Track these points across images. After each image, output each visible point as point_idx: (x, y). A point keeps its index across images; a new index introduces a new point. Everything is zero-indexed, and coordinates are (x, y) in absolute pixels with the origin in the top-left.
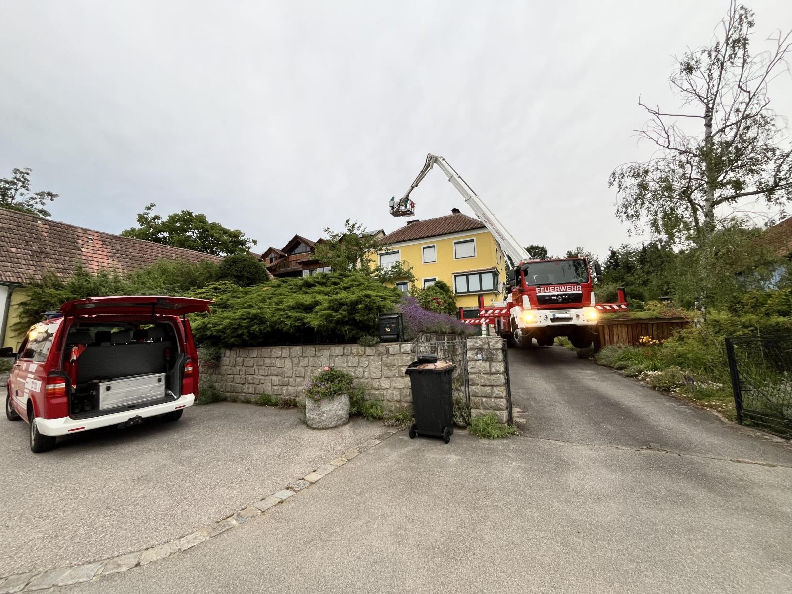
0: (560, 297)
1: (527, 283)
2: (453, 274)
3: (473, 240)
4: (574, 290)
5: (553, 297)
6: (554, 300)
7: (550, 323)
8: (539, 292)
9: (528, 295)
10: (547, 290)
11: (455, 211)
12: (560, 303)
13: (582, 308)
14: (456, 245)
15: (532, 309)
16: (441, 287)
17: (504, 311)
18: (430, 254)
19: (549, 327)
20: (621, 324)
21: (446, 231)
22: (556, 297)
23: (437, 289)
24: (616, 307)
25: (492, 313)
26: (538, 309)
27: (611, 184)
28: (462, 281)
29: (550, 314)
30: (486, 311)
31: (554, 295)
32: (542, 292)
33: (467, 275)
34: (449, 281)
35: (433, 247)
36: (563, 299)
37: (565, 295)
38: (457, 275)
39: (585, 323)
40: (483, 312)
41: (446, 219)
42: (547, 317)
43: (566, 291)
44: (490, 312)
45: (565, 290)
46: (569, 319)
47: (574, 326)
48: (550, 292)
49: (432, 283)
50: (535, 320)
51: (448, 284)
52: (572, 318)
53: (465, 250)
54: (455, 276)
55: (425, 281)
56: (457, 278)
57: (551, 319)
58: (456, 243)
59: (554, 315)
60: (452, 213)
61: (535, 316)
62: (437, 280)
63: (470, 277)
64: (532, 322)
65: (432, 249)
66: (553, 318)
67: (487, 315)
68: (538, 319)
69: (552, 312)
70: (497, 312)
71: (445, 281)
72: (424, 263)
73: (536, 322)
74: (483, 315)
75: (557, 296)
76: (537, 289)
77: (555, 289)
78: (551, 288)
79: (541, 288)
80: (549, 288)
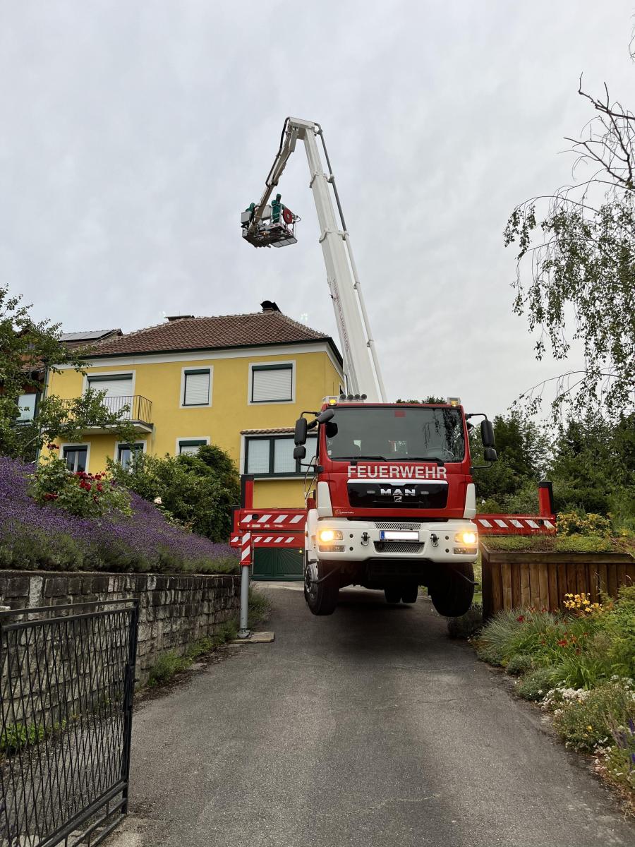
0: (398, 491)
1: (330, 453)
2: (243, 433)
3: (289, 367)
4: (430, 478)
6: (386, 496)
7: (372, 552)
8: (354, 476)
9: (329, 481)
11: (267, 305)
12: (398, 505)
13: (445, 520)
14: (256, 373)
15: (336, 516)
16: (213, 459)
18: (198, 388)
19: (370, 561)
20: (536, 563)
21: (238, 342)
22: (389, 491)
23: (200, 463)
24: (533, 524)
25: (269, 522)
26: (350, 518)
28: (260, 450)
29: (372, 529)
30: (256, 517)
31: (386, 486)
33: (272, 438)
34: (231, 447)
35: (207, 372)
37: (410, 486)
38: (250, 437)
39: (452, 557)
40: (248, 519)
41: (246, 319)
42: (365, 538)
44: (264, 519)
46: (417, 545)
47: (427, 562)
48: (378, 477)
49: (195, 451)
50: (340, 543)
51: (231, 455)
52: (423, 543)
53: (273, 385)
54: (247, 439)
55: (182, 444)
56: (251, 443)
57: (376, 543)
58: (255, 369)
59: (383, 533)
60: (260, 309)
61: (341, 533)
62: (208, 443)
63: (278, 443)
64: (334, 549)
65: (204, 378)
66: (379, 540)
67: (258, 526)
68: (347, 542)
69: (378, 527)
70: (281, 519)
71: (224, 448)
72: (184, 405)
73: (342, 548)
74: (248, 526)
75: (394, 488)
76: (350, 467)
77: (389, 472)
78: (381, 467)
79: (359, 467)
80: (376, 467)
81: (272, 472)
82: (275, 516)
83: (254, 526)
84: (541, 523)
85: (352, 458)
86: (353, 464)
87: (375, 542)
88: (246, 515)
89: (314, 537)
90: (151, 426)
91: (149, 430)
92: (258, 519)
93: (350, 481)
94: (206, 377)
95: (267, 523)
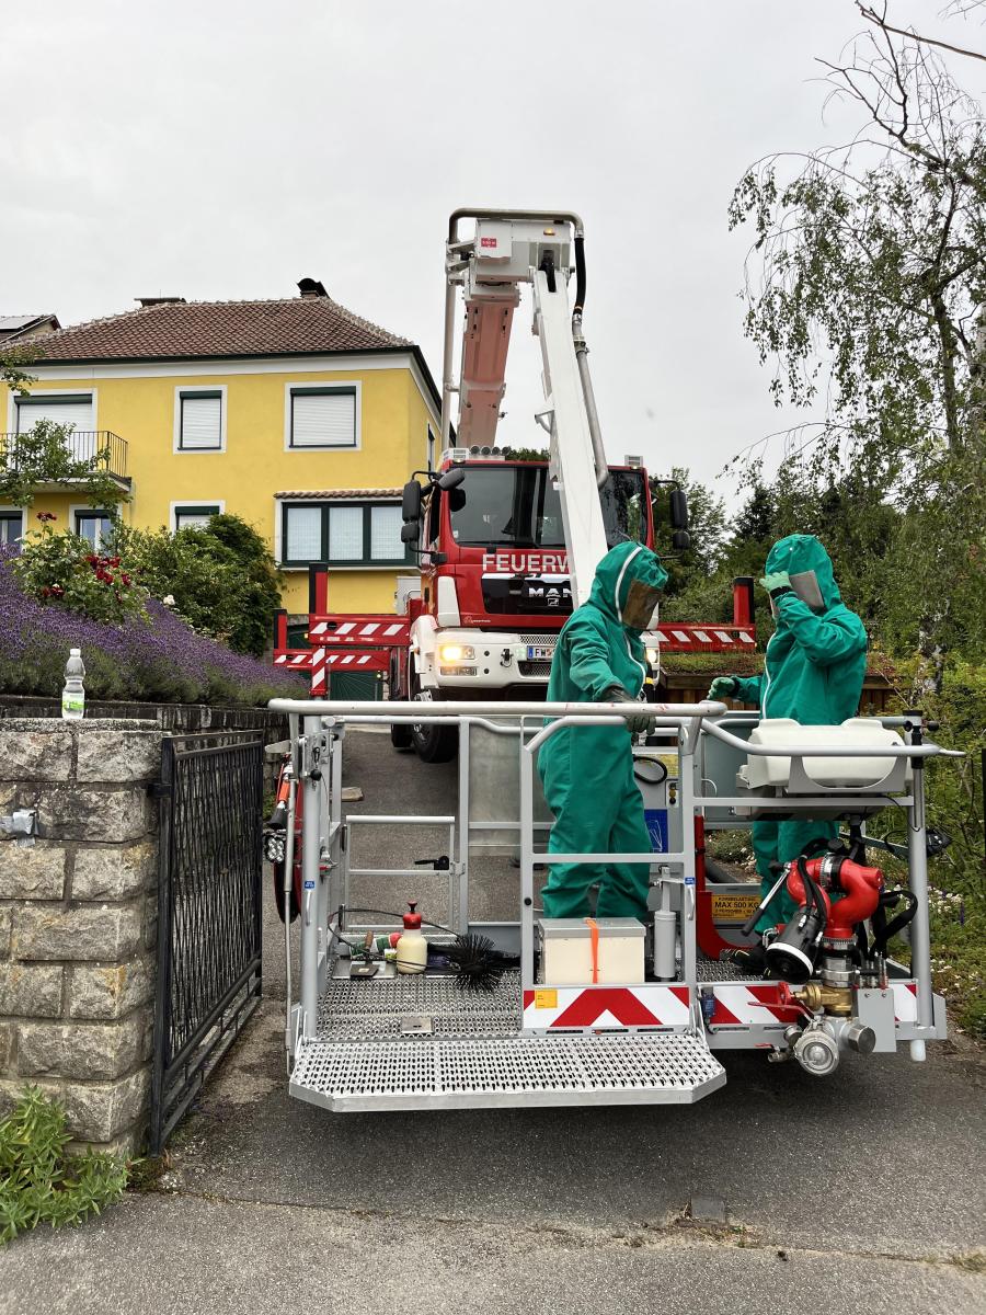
0: (554, 591)
1: (456, 534)
2: (278, 497)
3: (351, 391)
5: (532, 591)
6: (536, 598)
7: (516, 676)
8: (492, 569)
9: (453, 575)
11: (308, 286)
12: (553, 610)
14: (297, 400)
15: (464, 625)
16: (233, 537)
17: (393, 630)
18: (203, 421)
19: (512, 688)
21: (266, 348)
23: (214, 543)
24: (724, 638)
25: (352, 633)
26: (485, 629)
27: (737, 217)
28: (306, 524)
29: (517, 644)
30: (333, 626)
31: (538, 584)
32: (501, 569)
33: (325, 505)
34: (263, 521)
35: (217, 395)
36: (563, 600)
38: (290, 504)
40: (321, 628)
41: (274, 309)
42: (507, 656)
44: (345, 629)
48: (525, 571)
49: (202, 523)
50: (470, 663)
51: (260, 530)
53: (324, 420)
54: (286, 507)
55: (180, 512)
56: (292, 512)
57: (522, 664)
58: (295, 393)
59: (530, 650)
60: (297, 293)
61: (472, 650)
62: (222, 512)
63: (334, 513)
64: (461, 671)
65: (213, 404)
66: (525, 659)
67: (337, 639)
68: (480, 662)
69: (523, 640)
70: (370, 629)
71: (248, 519)
72: (181, 448)
73: (472, 671)
74: (322, 639)
75: (547, 586)
76: (485, 556)
77: (541, 564)
78: (530, 557)
79: (499, 556)
80: (523, 557)
81: (325, 559)
82: (362, 625)
83: (330, 639)
84: (734, 635)
85: (488, 542)
86: (489, 552)
87: (520, 662)
88: (318, 622)
89: (430, 656)
90: (128, 481)
91: (125, 487)
92: (336, 629)
93: (485, 576)
94: (215, 403)
95: (349, 634)
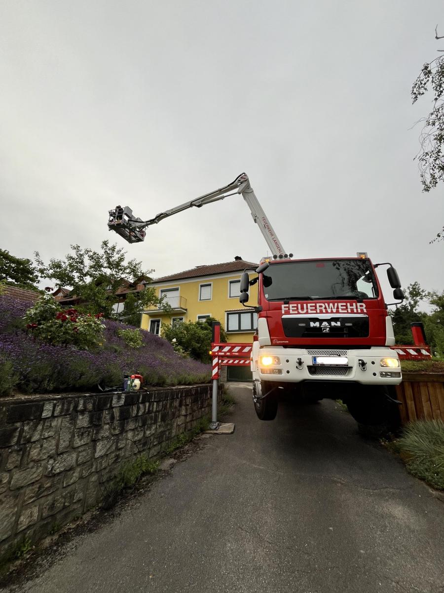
0: (325, 324)
1: (267, 296)
2: (226, 311)
4: (352, 312)
6: (315, 328)
7: (306, 375)
8: (287, 313)
9: (267, 317)
10: (302, 309)
11: (237, 258)
12: (326, 335)
13: (369, 348)
14: (231, 284)
15: (273, 344)
16: (212, 323)
18: (207, 293)
19: (305, 383)
22: (317, 324)
23: (205, 325)
24: (413, 352)
25: (230, 351)
26: (286, 346)
28: (234, 319)
29: (306, 355)
30: (221, 348)
31: (315, 320)
32: (293, 312)
33: (239, 313)
34: (221, 317)
35: (210, 285)
36: (332, 328)
37: (335, 320)
38: (229, 313)
39: (379, 379)
40: (216, 349)
41: (228, 264)
42: (300, 363)
43: (338, 312)
44: (226, 349)
45: (334, 310)
46: (346, 369)
47: (355, 384)
48: (307, 313)
49: (204, 320)
50: (278, 367)
51: (221, 321)
52: (351, 367)
55: (200, 317)
56: (230, 316)
57: (310, 368)
58: (231, 282)
59: (315, 359)
61: (278, 359)
62: (211, 317)
63: (242, 315)
64: (273, 371)
66: (312, 365)
67: (223, 354)
68: (284, 366)
69: (309, 353)
70: (237, 349)
71: (217, 319)
72: (200, 300)
73: (280, 371)
74: (216, 354)
75: (321, 321)
76: (283, 306)
78: (309, 305)
79: (291, 306)
80: (305, 305)
81: (240, 329)
82: (233, 347)
83: (220, 354)
84: (418, 351)
85: (284, 299)
86: (285, 303)
87: (308, 366)
89: (257, 362)
90: (186, 310)
92: (223, 349)
93: (284, 317)
94: (210, 287)
